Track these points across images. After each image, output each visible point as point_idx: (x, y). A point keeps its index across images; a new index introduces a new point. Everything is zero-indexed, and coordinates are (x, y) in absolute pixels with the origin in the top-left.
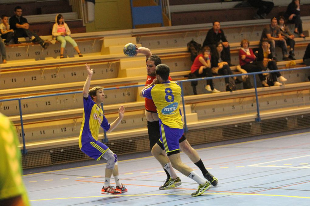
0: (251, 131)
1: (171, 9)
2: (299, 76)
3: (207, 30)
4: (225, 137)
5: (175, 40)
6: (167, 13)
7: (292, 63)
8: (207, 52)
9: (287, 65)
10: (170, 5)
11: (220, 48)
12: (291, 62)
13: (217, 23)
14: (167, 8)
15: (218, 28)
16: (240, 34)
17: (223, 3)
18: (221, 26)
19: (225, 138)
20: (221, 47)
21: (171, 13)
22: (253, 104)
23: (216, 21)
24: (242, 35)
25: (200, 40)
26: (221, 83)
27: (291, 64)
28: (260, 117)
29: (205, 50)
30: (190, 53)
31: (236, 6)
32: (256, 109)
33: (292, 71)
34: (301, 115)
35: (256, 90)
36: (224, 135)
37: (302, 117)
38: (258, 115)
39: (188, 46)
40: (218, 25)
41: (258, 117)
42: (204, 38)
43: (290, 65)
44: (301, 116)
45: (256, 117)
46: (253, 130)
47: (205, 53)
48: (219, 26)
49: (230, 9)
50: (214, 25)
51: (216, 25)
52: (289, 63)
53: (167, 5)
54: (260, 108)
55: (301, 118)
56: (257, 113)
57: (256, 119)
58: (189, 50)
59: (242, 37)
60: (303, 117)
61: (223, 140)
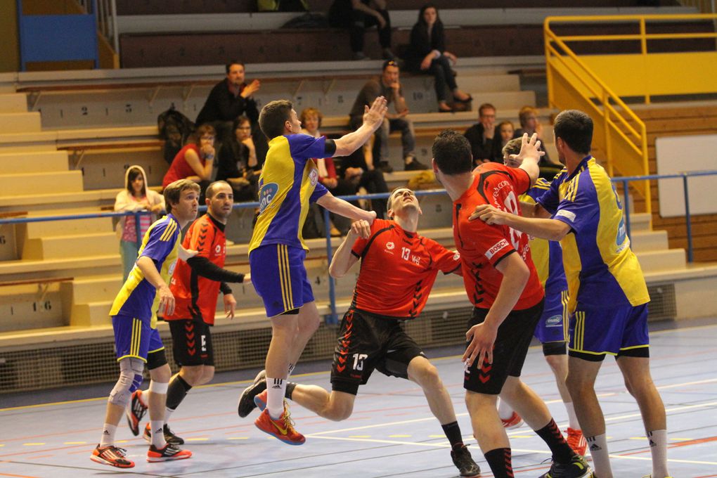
0: (312, 348)
1: (120, 24)
2: (440, 210)
3: (210, 82)
4: (243, 360)
5: (128, 106)
6: (110, 33)
7: (424, 177)
8: (206, 138)
9: (411, 181)
10: (119, 13)
11: (245, 131)
12: (422, 174)
13: (237, 67)
14: (110, 23)
15: (238, 78)
16: (295, 98)
17: (254, 15)
18: (246, 74)
19: (245, 363)
20: (247, 128)
21: (121, 36)
22: (321, 279)
23: (235, 62)
24: (300, 98)
25: (191, 109)
26: (241, 219)
27: (421, 178)
28: (338, 311)
29: (203, 133)
30: (164, 142)
31: (288, 25)
32: (328, 290)
33: (425, 197)
34: (441, 312)
35: (328, 242)
36: (243, 356)
37: (445, 315)
38: (332, 307)
39: (159, 122)
40: (241, 72)
41: (330, 312)
42: (201, 103)
43: (420, 181)
44: (442, 314)
45: (324, 313)
46: (317, 346)
47: (204, 141)
48: (241, 75)
49: (274, 32)
50: (228, 71)
51: (235, 72)
52: (419, 177)
53: (111, 14)
54: (336, 290)
55: (442, 318)
56: (329, 303)
57: (325, 316)
58: (163, 134)
59: (300, 104)
60: (448, 317)
61: (240, 367)
